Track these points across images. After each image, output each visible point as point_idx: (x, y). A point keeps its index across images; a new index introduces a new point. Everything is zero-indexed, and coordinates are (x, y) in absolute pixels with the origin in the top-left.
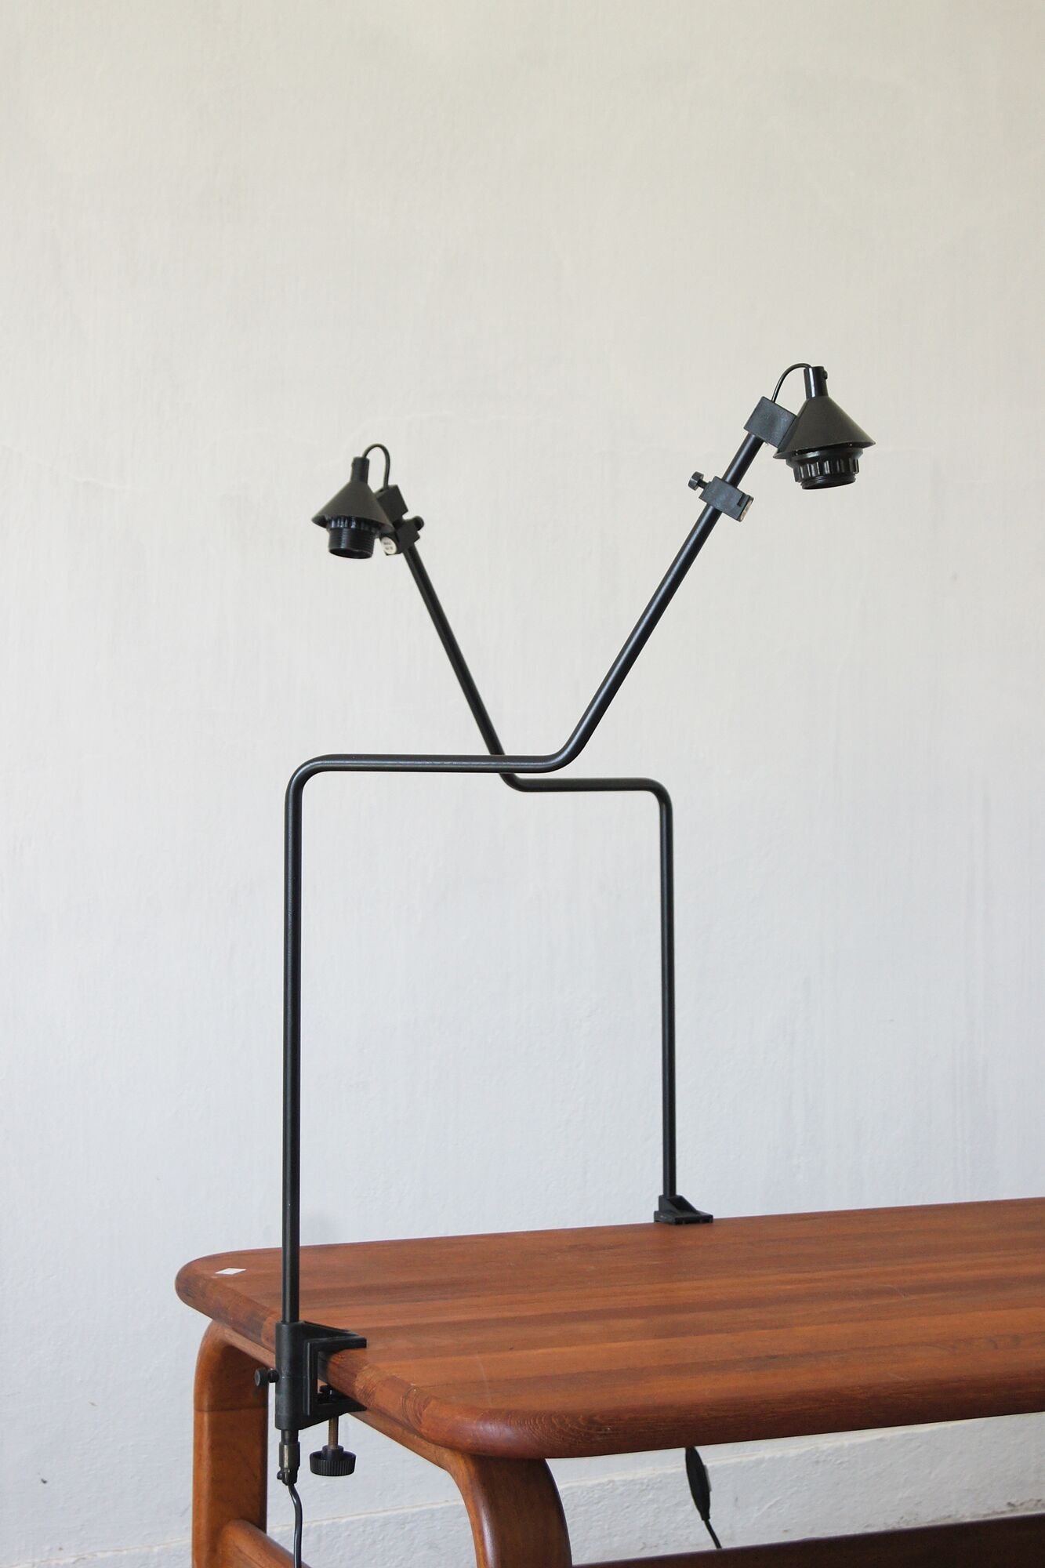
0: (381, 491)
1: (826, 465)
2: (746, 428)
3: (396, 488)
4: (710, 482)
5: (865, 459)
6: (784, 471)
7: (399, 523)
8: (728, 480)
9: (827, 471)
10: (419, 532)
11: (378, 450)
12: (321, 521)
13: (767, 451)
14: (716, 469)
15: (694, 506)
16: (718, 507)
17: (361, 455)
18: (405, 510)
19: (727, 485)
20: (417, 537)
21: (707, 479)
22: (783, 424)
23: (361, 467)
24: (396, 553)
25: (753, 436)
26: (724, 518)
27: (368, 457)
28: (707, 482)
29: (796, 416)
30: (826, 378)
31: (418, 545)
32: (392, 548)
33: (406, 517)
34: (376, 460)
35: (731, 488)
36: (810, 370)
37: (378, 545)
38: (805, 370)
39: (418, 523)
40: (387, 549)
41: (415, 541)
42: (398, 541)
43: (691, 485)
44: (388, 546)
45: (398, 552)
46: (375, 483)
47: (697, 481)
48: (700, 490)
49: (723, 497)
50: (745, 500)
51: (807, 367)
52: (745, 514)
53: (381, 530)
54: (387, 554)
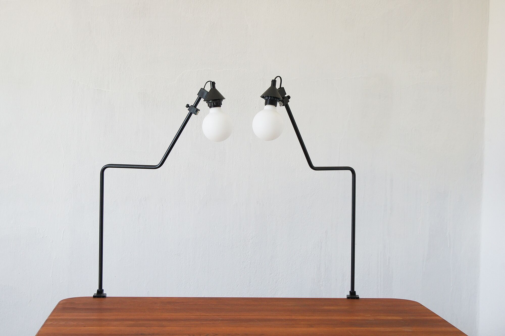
0: (279, 89)
3: (283, 88)
4: (190, 106)
5: (223, 102)
6: (206, 104)
7: (284, 98)
8: (194, 106)
10: (289, 100)
11: (279, 78)
12: (263, 97)
13: (202, 100)
14: (192, 103)
15: (187, 112)
16: (192, 112)
17: (274, 79)
18: (286, 94)
22: (205, 94)
23: (274, 82)
25: (199, 96)
26: (193, 114)
27: (276, 80)
29: (208, 92)
30: (215, 84)
32: (282, 104)
33: (286, 96)
34: (278, 80)
35: (194, 108)
37: (278, 103)
38: (211, 82)
39: (289, 97)
40: (280, 104)
41: (288, 102)
42: (284, 102)
43: (186, 107)
45: (283, 106)
46: (278, 87)
47: (188, 106)
48: (188, 108)
49: (192, 110)
50: (198, 110)
52: (198, 113)
53: (279, 99)
54: (280, 106)
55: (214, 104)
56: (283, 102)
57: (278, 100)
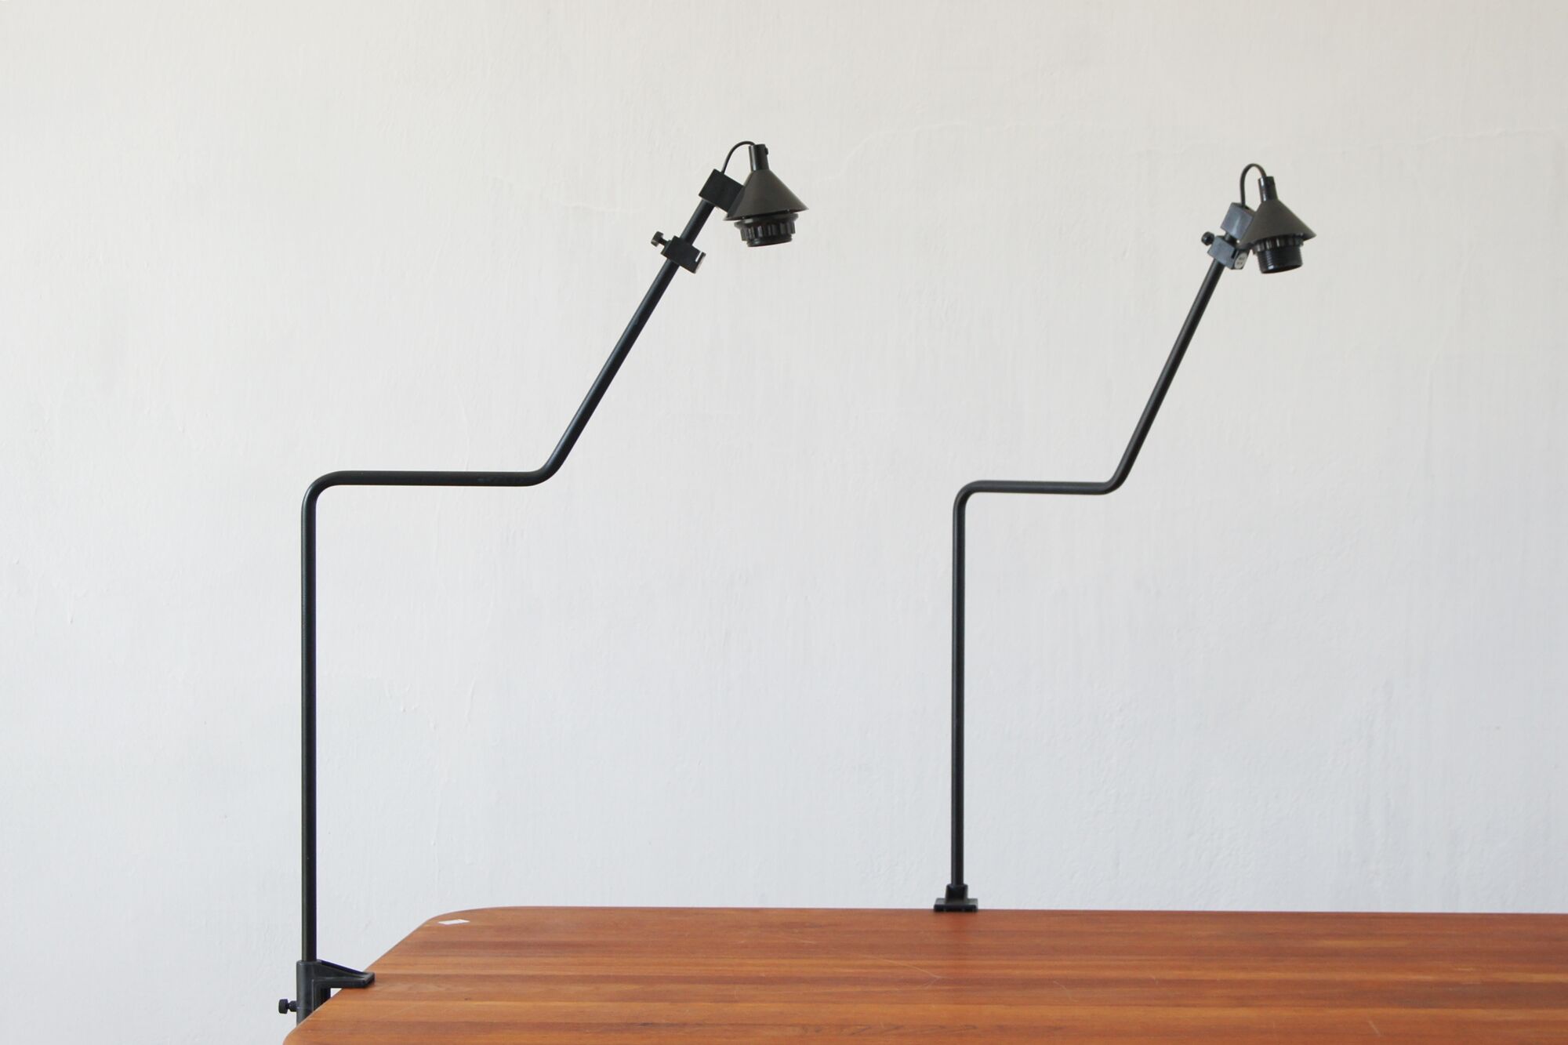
1: (759, 229)
2: (700, 195)
4: (670, 241)
6: (733, 231)
9: (760, 235)
13: (718, 213)
14: (674, 230)
16: (677, 261)
19: (684, 242)
21: (668, 237)
25: (707, 201)
26: (681, 271)
28: (667, 240)
30: (768, 154)
35: (686, 246)
36: (754, 146)
38: (749, 147)
43: (654, 242)
47: (658, 239)
48: (661, 247)
49: (681, 253)
51: (752, 144)
52: (699, 267)
55: (765, 230)
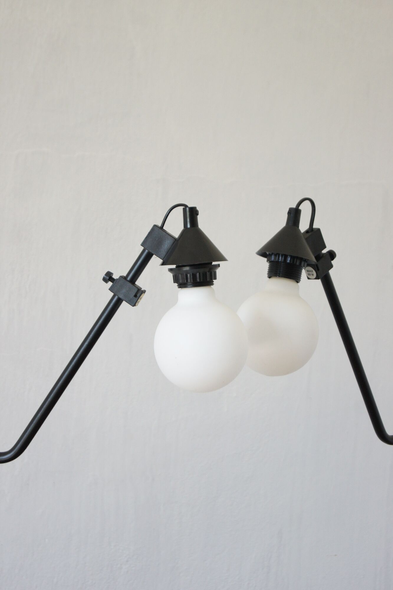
0: (307, 232)
2: (142, 245)
3: (318, 230)
4: (117, 279)
7: (319, 257)
8: (129, 279)
10: (333, 262)
11: (307, 203)
16: (121, 296)
17: (294, 206)
18: (324, 247)
19: (128, 283)
20: (331, 266)
21: (115, 276)
22: (167, 245)
23: (294, 214)
24: (316, 279)
25: (147, 251)
26: (124, 305)
27: (300, 208)
29: (175, 240)
30: (198, 214)
31: (331, 272)
32: (313, 275)
33: (324, 251)
34: (306, 209)
35: (130, 284)
36: (188, 209)
37: (304, 273)
38: (184, 209)
39: (332, 255)
40: (309, 274)
41: (330, 270)
42: (318, 270)
43: (105, 280)
44: (311, 273)
45: (317, 278)
46: (304, 226)
47: (108, 277)
48: (110, 284)
49: (124, 291)
50: (139, 293)
51: (186, 206)
52: (139, 302)
53: (307, 262)
54: (309, 278)
55: (194, 276)
56: (316, 268)
57: (306, 264)
